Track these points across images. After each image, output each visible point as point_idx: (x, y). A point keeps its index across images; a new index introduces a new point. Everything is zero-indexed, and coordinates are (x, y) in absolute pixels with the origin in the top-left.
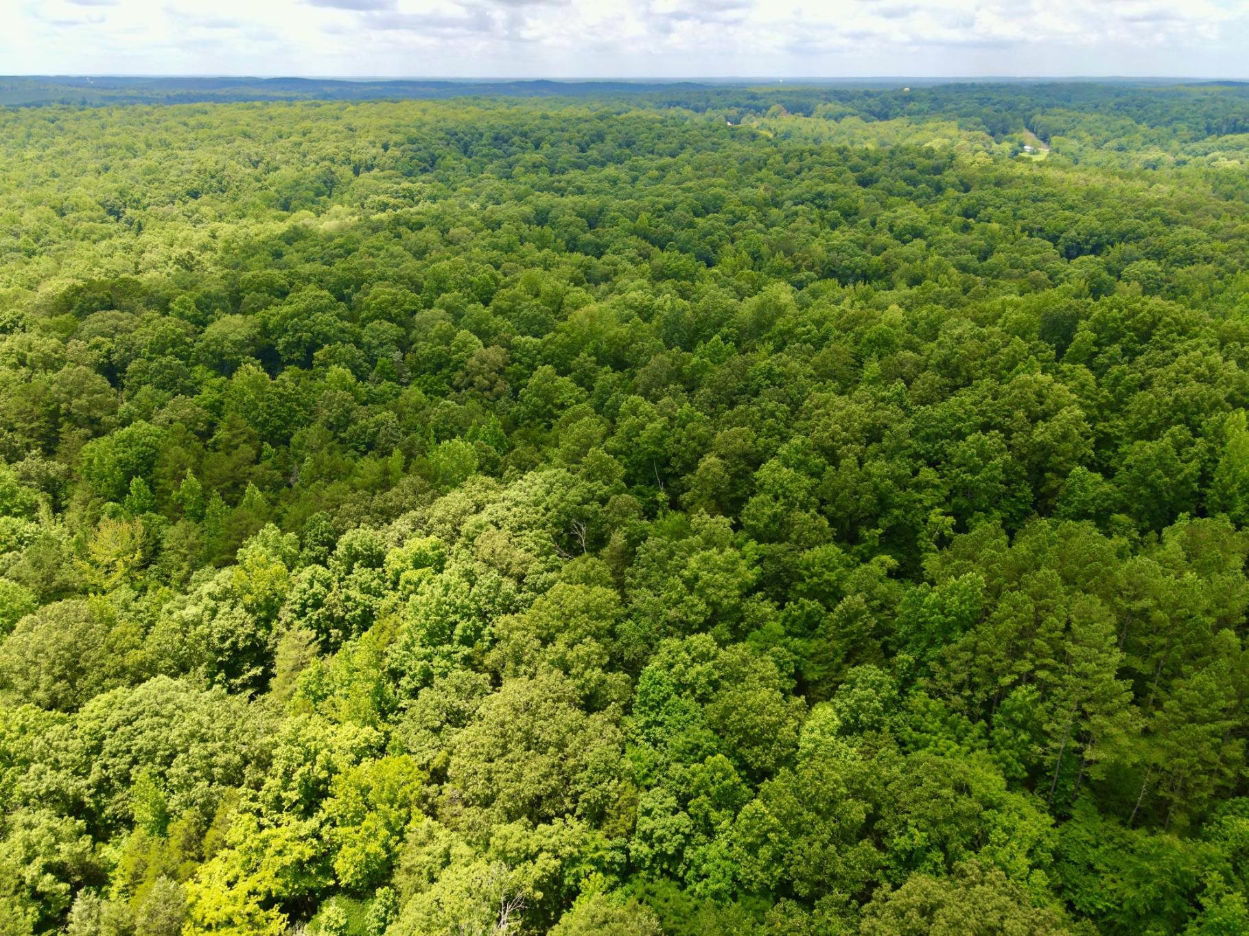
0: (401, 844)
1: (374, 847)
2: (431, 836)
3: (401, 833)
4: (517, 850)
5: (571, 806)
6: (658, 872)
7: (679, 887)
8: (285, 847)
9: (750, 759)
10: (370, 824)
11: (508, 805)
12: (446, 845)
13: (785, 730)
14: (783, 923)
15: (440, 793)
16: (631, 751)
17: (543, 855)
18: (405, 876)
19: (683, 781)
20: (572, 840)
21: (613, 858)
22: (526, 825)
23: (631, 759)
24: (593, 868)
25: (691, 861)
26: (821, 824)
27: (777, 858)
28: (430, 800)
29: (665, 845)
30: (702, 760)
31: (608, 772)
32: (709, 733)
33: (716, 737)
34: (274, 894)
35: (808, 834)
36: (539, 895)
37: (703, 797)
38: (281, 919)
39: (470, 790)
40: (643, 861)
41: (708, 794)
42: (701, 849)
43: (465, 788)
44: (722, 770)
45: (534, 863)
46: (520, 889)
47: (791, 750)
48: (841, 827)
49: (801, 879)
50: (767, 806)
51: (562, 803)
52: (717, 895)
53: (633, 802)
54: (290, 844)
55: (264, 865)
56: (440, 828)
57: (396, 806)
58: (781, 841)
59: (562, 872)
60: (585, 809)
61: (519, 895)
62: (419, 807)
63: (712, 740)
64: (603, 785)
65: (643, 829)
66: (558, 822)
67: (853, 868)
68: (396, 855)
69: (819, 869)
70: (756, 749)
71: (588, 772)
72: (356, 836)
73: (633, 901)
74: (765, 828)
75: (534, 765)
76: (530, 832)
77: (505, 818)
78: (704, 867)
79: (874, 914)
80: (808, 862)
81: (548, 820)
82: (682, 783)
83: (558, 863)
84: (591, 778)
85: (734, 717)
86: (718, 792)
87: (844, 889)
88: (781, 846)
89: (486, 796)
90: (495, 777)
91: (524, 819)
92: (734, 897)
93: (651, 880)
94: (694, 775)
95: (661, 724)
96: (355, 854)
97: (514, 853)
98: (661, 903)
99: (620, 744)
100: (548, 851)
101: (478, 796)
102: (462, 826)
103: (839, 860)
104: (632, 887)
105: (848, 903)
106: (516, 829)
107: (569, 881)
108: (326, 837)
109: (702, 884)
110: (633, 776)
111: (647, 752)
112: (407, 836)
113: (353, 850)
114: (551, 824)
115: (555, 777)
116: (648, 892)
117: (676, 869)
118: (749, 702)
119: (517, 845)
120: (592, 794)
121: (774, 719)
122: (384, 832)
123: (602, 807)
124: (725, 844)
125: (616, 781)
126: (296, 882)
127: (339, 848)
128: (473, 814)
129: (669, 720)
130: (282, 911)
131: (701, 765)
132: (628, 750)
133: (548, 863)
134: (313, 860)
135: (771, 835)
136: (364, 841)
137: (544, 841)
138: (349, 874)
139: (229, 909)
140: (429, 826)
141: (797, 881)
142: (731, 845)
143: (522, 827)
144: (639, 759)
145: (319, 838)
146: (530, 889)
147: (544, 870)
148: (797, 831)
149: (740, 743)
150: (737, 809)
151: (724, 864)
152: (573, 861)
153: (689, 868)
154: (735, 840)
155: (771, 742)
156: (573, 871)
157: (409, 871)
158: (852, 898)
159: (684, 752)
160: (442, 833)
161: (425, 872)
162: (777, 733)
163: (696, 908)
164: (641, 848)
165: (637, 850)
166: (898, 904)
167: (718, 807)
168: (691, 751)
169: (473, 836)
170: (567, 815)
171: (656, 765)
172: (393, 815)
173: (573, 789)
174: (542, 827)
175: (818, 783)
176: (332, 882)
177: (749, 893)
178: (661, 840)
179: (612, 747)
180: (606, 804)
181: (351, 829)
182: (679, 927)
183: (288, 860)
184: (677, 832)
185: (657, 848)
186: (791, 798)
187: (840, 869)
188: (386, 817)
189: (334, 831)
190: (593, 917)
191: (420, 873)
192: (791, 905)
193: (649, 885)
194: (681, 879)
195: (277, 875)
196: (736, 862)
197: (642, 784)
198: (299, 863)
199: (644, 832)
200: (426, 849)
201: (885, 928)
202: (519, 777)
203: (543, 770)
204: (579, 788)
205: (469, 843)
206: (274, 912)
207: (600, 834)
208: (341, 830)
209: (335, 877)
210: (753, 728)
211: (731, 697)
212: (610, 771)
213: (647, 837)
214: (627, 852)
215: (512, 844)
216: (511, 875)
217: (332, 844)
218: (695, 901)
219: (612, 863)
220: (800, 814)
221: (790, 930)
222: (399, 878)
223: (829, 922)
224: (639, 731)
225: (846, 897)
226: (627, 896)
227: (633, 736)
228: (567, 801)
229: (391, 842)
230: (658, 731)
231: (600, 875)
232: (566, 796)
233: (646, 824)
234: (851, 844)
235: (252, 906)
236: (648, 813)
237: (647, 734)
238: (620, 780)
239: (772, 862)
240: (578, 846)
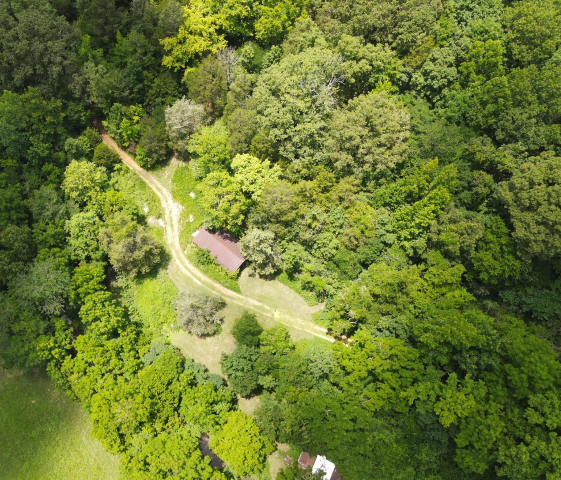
0: (291, 27)
1: (277, 23)
2: (308, 28)
3: (293, 21)
4: (351, 52)
5: (391, 40)
6: (422, 95)
7: (430, 107)
8: (234, 5)
9: (515, 52)
10: (279, 9)
11: (356, 25)
12: (314, 36)
13: (550, 42)
14: (478, 146)
15: (321, 7)
16: (442, 20)
17: (363, 61)
18: (288, 45)
19: (466, 49)
20: (383, 59)
21: (401, 77)
22: (361, 40)
23: (441, 25)
24: (388, 78)
25: (445, 96)
26: (536, 105)
27: (496, 114)
28: (314, 8)
29: (434, 82)
30: (484, 41)
31: (422, 27)
32: (499, 25)
33: (502, 30)
34: (223, 28)
35: (524, 107)
36: (353, 80)
37: (472, 63)
38: (223, 42)
39: (338, 9)
40: (417, 85)
41: (476, 62)
42: (454, 92)
43: (335, 7)
44: (494, 51)
45: (357, 63)
46: (344, 73)
47: (547, 56)
48: (548, 112)
49: (503, 130)
50: (509, 82)
51: (387, 36)
52: (449, 119)
53: (428, 50)
54: (236, 5)
55: (222, 11)
56: (314, 26)
57: (295, 4)
58: (504, 106)
59: (370, 74)
60: (398, 44)
61: (342, 76)
62: (307, 10)
63: (498, 31)
64: (416, 34)
65: (426, 68)
66: (379, 45)
67: (538, 136)
68: (287, 32)
69: (518, 128)
70: (523, 47)
71: (410, 23)
72: (270, 13)
73: (401, 103)
74: (500, 94)
75: (380, 6)
76: (361, 46)
77: (351, 32)
78: (450, 102)
79: (535, 163)
80: (514, 122)
81: (374, 43)
82: (464, 50)
83: (370, 68)
84: (410, 27)
85: (522, 21)
86: (484, 64)
87: (526, 143)
88: (503, 108)
89: (346, 16)
90: (355, 5)
91: (362, 37)
92: (458, 124)
93: (416, 98)
94: (474, 48)
95: (470, 9)
96: (267, 23)
97: (349, 54)
98: (416, 110)
99: (438, 13)
100: (367, 60)
101: (341, 14)
102: (326, 28)
103: (534, 128)
104: (404, 97)
105: (523, 152)
106: (355, 41)
107: (371, 80)
108: (255, 8)
109: (444, 110)
110: (436, 35)
111: (452, 23)
112: (296, 23)
113: (266, 20)
114: (375, 46)
115: (390, 19)
116: (411, 103)
117: (433, 97)
118: (538, 14)
119: (352, 49)
120: (406, 37)
121: (548, 31)
122: (284, 17)
123: (409, 47)
124: (470, 94)
125: (424, 34)
126: (235, 26)
127: (260, 17)
128: (335, 23)
129: (478, 9)
130: (225, 38)
131: (483, 43)
132: (441, 19)
133: (364, 66)
134: (246, 19)
135: (501, 100)
136: (274, 17)
137: (367, 53)
138: (261, 33)
139: (201, 27)
140: (309, 22)
141: (500, 130)
142: (473, 96)
143: (358, 41)
144: (445, 27)
145: (251, 8)
146: (349, 75)
147: (361, 68)
148: (518, 104)
149: (514, 40)
150: (489, 78)
151: (462, 104)
152: (379, 70)
153: (441, 100)
154: (476, 95)
155: (536, 46)
156: (377, 76)
157: (291, 43)
158: (526, 151)
159: (475, 32)
160: (315, 29)
161: (299, 46)
162: (543, 42)
163: (433, 121)
164: (419, 78)
165: (416, 79)
166: (553, 163)
167: (478, 72)
168: (481, 33)
169: (331, 36)
170: (386, 44)
171: (453, 35)
172: (292, 9)
173: (397, 30)
174: (369, 45)
175: (551, 80)
176: (252, 35)
177: (467, 125)
178: (433, 78)
179: (433, 12)
180: (412, 46)
181: (269, 9)
182: (419, 125)
183: (234, 13)
184: (445, 77)
185: (429, 81)
186: (527, 83)
187: (530, 134)
188: (288, 9)
189: (259, 6)
190: (377, 101)
191: (296, 46)
192: (488, 140)
193: (414, 100)
194: (433, 104)
195: (227, 19)
196: (470, 107)
197: (438, 42)
198: (238, 16)
199: (426, 71)
200: (303, 34)
201: (536, 171)
202: (369, 10)
203: (385, 11)
204: (401, 30)
205: (327, 40)
206: (222, 38)
207: (400, 62)
208: (263, 7)
209: (254, 32)
210: (531, 32)
211: (528, 7)
212: (423, 27)
213: (426, 74)
214: (410, 77)
215: (349, 48)
216: (343, 64)
217: (258, 14)
218: (434, 117)
219: (399, 80)
220: (526, 95)
221: (480, 151)
222: (285, 45)
223: (505, 156)
224: (454, 10)
225: (524, 149)
226: (399, 100)
227: (449, 12)
228: (390, 36)
229: (287, 24)
230: (466, 14)
231: (390, 83)
232: (391, 33)
233: (429, 66)
234: (546, 124)
235: (212, 30)
236: (434, 60)
237: (458, 14)
238: (427, 35)
239: (492, 115)
240: (385, 63)
